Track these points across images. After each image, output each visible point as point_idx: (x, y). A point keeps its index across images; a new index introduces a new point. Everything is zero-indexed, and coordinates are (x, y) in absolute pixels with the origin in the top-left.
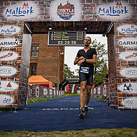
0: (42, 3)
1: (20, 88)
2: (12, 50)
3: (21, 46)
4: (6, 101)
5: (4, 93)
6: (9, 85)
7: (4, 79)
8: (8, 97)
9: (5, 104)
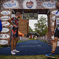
0: (20, 1)
1: (10, 37)
2: (7, 21)
5: (4, 39)
7: (4, 33)
9: (4, 44)
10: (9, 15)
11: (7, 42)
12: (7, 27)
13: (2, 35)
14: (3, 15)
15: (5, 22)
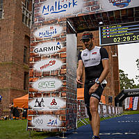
1: (68, 105)
2: (54, 56)
3: (65, 50)
4: (51, 123)
5: (48, 113)
7: (46, 94)
8: (53, 118)
9: (50, 128)
11: (57, 122)
13: (42, 101)
14: (40, 41)
15: (50, 60)
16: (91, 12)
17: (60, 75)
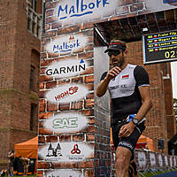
2: (75, 81)
5: (68, 166)
6: (76, 150)
7: (65, 138)
10: (81, 54)
12: (77, 106)
13: (59, 147)
14: (54, 58)
16: (130, 14)
17: (85, 108)
